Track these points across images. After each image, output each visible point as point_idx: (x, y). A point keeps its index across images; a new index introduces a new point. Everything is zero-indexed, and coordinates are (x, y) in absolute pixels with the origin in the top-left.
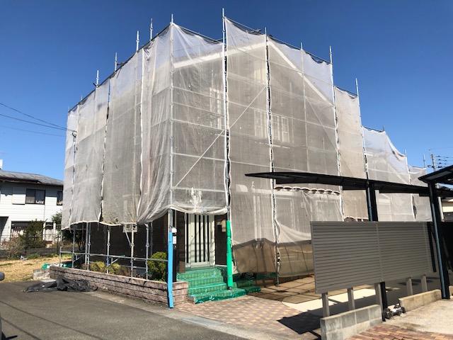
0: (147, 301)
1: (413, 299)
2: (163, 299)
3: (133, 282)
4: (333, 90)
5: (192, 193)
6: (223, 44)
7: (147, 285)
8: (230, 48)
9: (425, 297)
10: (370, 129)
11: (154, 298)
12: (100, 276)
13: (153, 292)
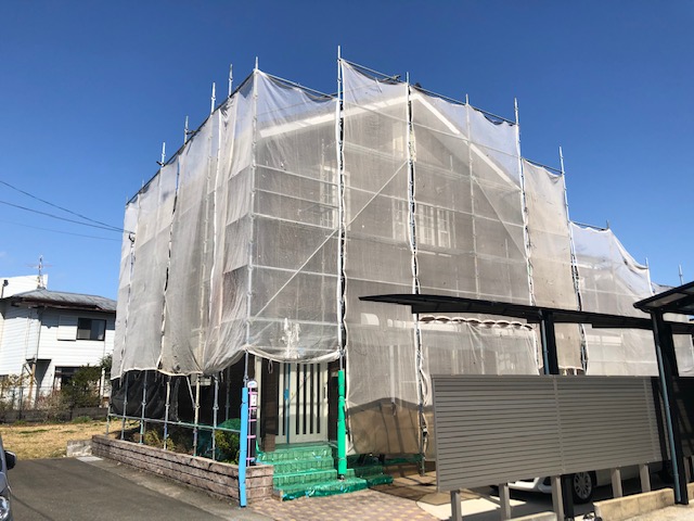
0: (212, 494)
1: (619, 504)
2: (232, 491)
3: (195, 464)
4: (520, 165)
5: (286, 327)
6: (338, 100)
7: (214, 469)
8: (350, 106)
9: (643, 501)
10: (584, 226)
11: (221, 491)
12: (153, 454)
13: (221, 480)
